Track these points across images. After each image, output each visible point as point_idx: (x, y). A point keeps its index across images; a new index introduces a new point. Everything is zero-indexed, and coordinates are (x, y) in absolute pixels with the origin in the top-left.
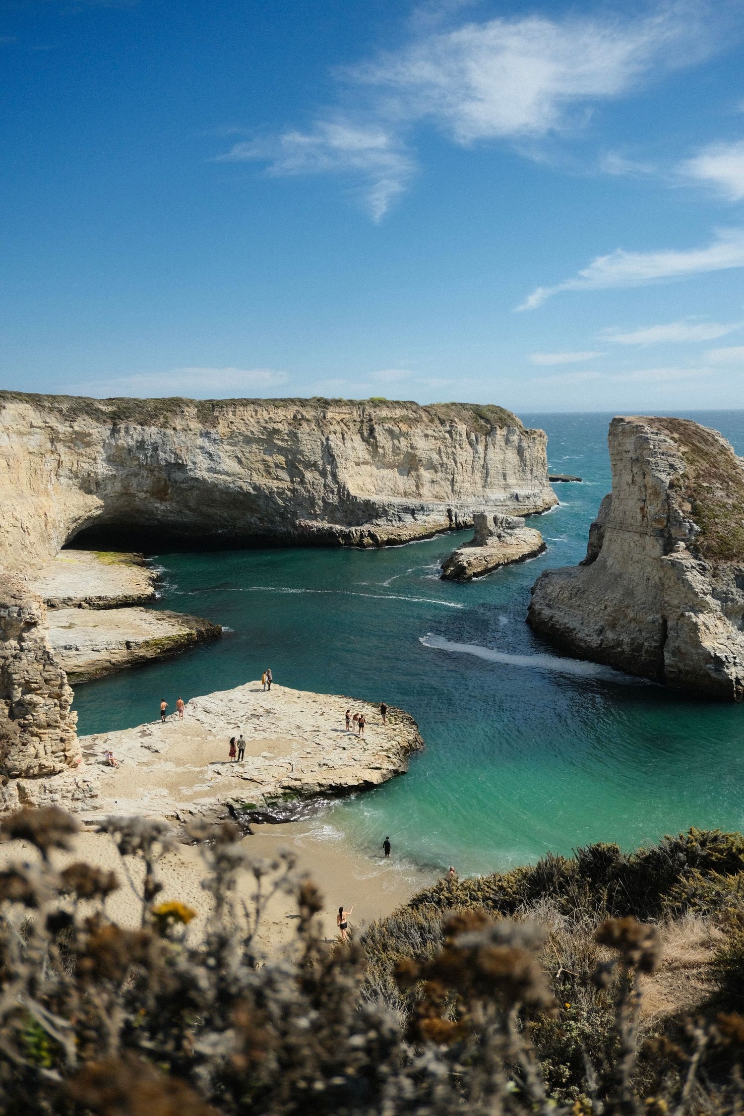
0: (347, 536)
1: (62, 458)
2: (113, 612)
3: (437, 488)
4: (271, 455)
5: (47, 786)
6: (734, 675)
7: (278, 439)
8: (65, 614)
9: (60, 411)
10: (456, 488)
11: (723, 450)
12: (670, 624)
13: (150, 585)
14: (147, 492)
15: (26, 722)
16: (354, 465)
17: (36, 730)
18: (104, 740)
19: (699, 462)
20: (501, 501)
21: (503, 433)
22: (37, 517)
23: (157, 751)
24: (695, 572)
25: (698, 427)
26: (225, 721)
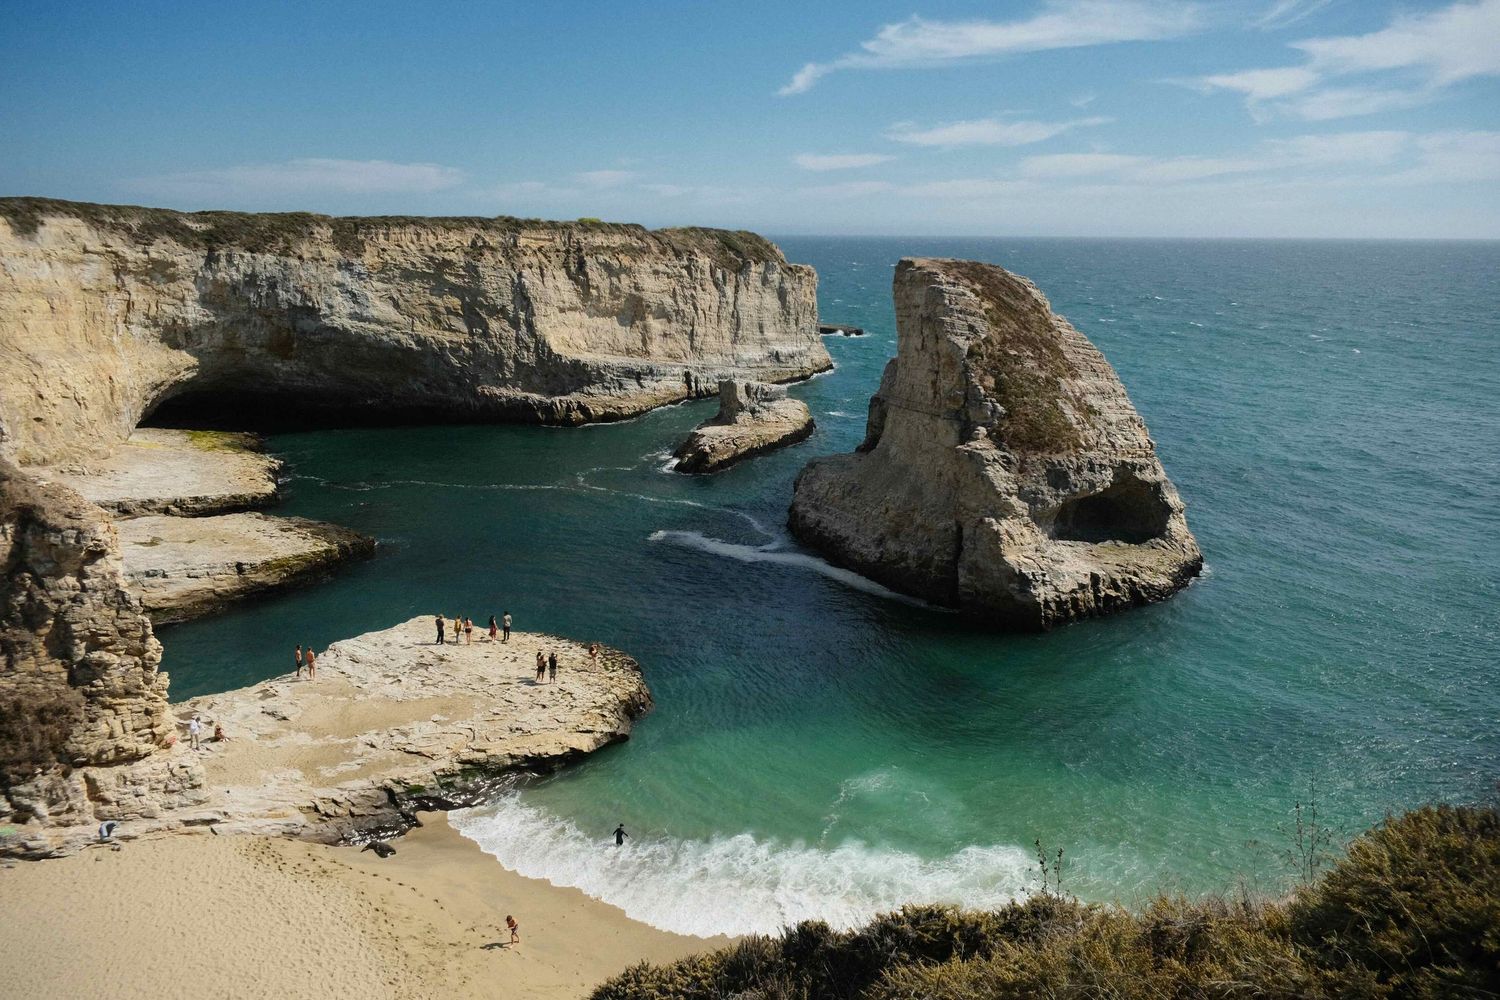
0: (549, 409)
1: (134, 297)
2: (216, 520)
3: (671, 343)
4: (441, 297)
5: (128, 776)
6: (1042, 596)
7: (451, 274)
8: (145, 525)
9: (128, 229)
10: (697, 344)
11: (1037, 307)
12: (967, 532)
13: (269, 479)
14: (261, 346)
15: (94, 689)
16: (557, 311)
17: (108, 700)
18: (208, 704)
19: (1006, 322)
20: (756, 362)
21: (759, 270)
22: (98, 384)
23: (285, 718)
24: (998, 467)
25: (1006, 275)
26: (380, 674)
